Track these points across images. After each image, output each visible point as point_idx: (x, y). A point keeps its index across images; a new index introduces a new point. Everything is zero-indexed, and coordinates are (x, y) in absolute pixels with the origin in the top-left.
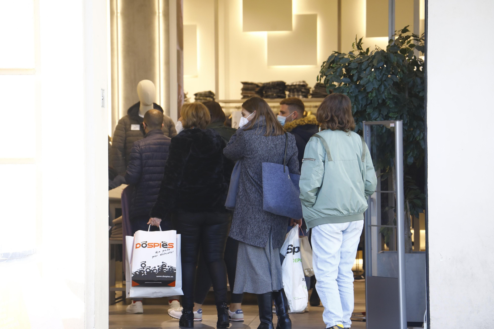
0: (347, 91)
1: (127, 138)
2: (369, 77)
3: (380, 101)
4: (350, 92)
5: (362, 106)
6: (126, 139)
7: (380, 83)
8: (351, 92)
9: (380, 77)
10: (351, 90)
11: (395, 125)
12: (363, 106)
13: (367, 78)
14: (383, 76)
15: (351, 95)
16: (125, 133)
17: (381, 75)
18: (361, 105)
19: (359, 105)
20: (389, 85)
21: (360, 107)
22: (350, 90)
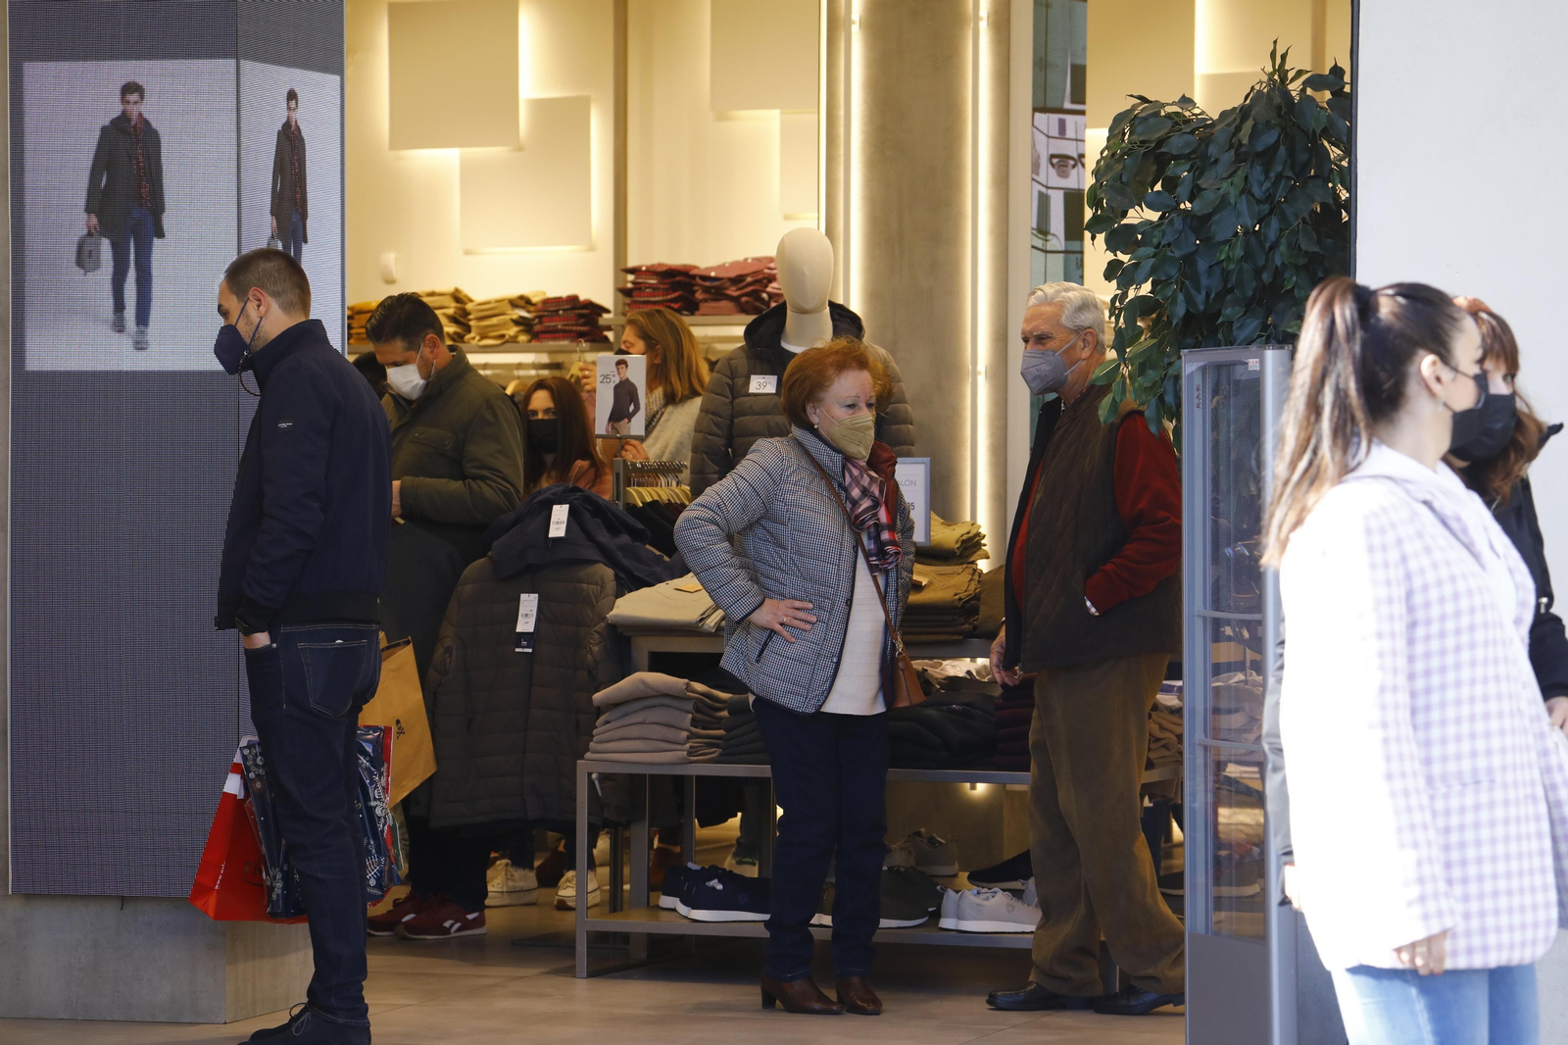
0: (1155, 241)
1: (736, 421)
2: (1225, 185)
3: (1266, 277)
4: (1163, 243)
5: (1208, 295)
6: (732, 422)
7: (1266, 208)
8: (1169, 245)
9: (1267, 184)
10: (1169, 238)
11: (1262, 363)
12: (1212, 296)
13: (1219, 189)
14: (1276, 183)
15: (1170, 254)
16: (732, 403)
17: (1267, 177)
18: (1204, 293)
19: (1200, 292)
20: (1297, 216)
21: (1200, 299)
22: (1163, 237)
